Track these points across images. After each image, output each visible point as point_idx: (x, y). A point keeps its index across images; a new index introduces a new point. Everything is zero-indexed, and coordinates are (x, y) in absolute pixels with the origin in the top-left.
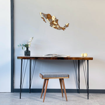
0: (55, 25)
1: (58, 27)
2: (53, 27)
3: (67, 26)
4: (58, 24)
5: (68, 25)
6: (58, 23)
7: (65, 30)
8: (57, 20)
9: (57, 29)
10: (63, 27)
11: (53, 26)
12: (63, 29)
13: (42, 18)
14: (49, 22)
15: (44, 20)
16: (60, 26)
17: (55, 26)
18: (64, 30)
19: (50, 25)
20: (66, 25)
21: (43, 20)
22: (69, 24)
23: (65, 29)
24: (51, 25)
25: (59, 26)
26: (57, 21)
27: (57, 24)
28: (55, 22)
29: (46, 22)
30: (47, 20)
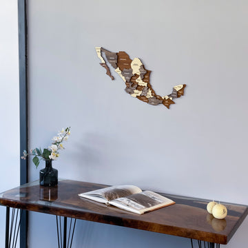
2: (134, 95)
3: (179, 94)
4: (149, 86)
5: (182, 90)
7: (172, 106)
8: (148, 73)
9: (148, 101)
10: (167, 98)
11: (136, 91)
13: (102, 64)
14: (123, 78)
15: (109, 73)
16: (157, 94)
18: (168, 107)
19: (126, 90)
20: (174, 90)
21: (105, 70)
22: (184, 86)
23: (174, 103)
24: (128, 88)
25: (153, 92)
26: (146, 75)
27: (146, 84)
28: (140, 78)
29: (113, 79)
30: (117, 72)
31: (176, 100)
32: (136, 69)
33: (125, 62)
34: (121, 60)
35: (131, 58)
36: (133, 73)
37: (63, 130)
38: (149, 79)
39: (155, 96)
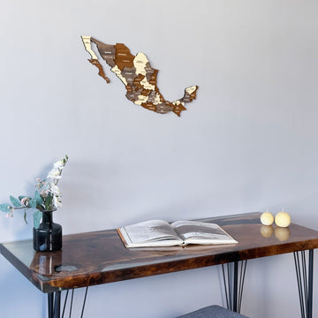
1: (157, 101)
5: (194, 93)
6: (159, 86)
10: (178, 103)
12: (178, 110)
13: (92, 61)
14: (124, 79)
15: (102, 73)
17: (145, 99)
21: (97, 70)
25: (161, 97)
27: (153, 88)
28: (145, 79)
29: (108, 82)
30: (114, 71)
33: (125, 58)
34: (119, 56)
36: (137, 73)
38: (155, 80)
39: (164, 101)
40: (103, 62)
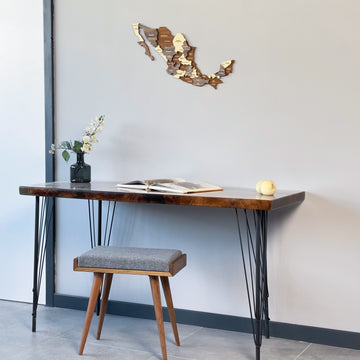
0: (182, 67)
1: (194, 74)
2: (178, 76)
3: (227, 71)
4: (194, 65)
5: (231, 66)
6: (197, 61)
7: (219, 86)
8: (193, 49)
9: (192, 82)
10: (214, 76)
12: (214, 82)
13: (140, 43)
14: (165, 57)
15: (148, 52)
16: (203, 73)
17: (182, 73)
18: (216, 88)
19: (168, 71)
20: (222, 67)
21: (144, 50)
22: (233, 62)
23: (221, 82)
24: (170, 68)
25: (198, 71)
26: (190, 52)
27: (190, 63)
28: (183, 56)
29: (153, 59)
30: (157, 51)
31: (224, 79)
32: (178, 46)
33: (166, 39)
34: (162, 37)
35: (173, 34)
36: (176, 51)
37: (97, 119)
38: (193, 56)
39: (201, 75)
40: (148, 43)
